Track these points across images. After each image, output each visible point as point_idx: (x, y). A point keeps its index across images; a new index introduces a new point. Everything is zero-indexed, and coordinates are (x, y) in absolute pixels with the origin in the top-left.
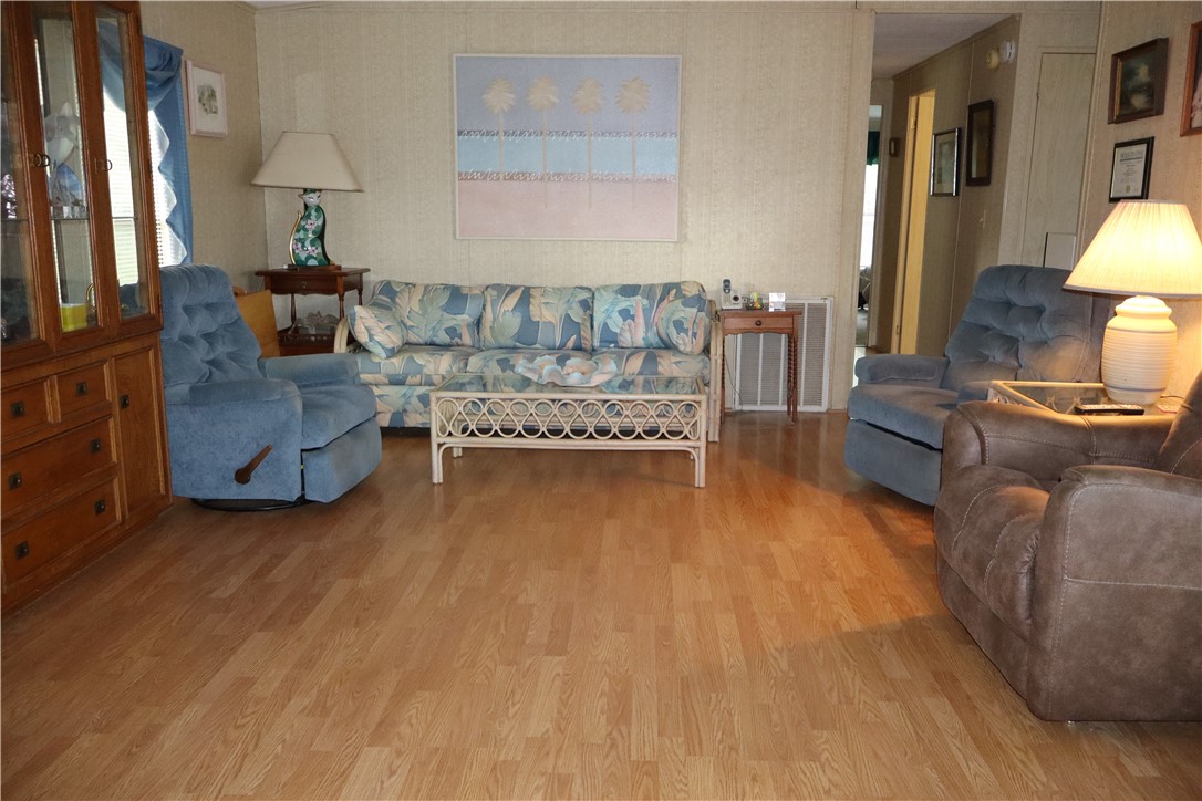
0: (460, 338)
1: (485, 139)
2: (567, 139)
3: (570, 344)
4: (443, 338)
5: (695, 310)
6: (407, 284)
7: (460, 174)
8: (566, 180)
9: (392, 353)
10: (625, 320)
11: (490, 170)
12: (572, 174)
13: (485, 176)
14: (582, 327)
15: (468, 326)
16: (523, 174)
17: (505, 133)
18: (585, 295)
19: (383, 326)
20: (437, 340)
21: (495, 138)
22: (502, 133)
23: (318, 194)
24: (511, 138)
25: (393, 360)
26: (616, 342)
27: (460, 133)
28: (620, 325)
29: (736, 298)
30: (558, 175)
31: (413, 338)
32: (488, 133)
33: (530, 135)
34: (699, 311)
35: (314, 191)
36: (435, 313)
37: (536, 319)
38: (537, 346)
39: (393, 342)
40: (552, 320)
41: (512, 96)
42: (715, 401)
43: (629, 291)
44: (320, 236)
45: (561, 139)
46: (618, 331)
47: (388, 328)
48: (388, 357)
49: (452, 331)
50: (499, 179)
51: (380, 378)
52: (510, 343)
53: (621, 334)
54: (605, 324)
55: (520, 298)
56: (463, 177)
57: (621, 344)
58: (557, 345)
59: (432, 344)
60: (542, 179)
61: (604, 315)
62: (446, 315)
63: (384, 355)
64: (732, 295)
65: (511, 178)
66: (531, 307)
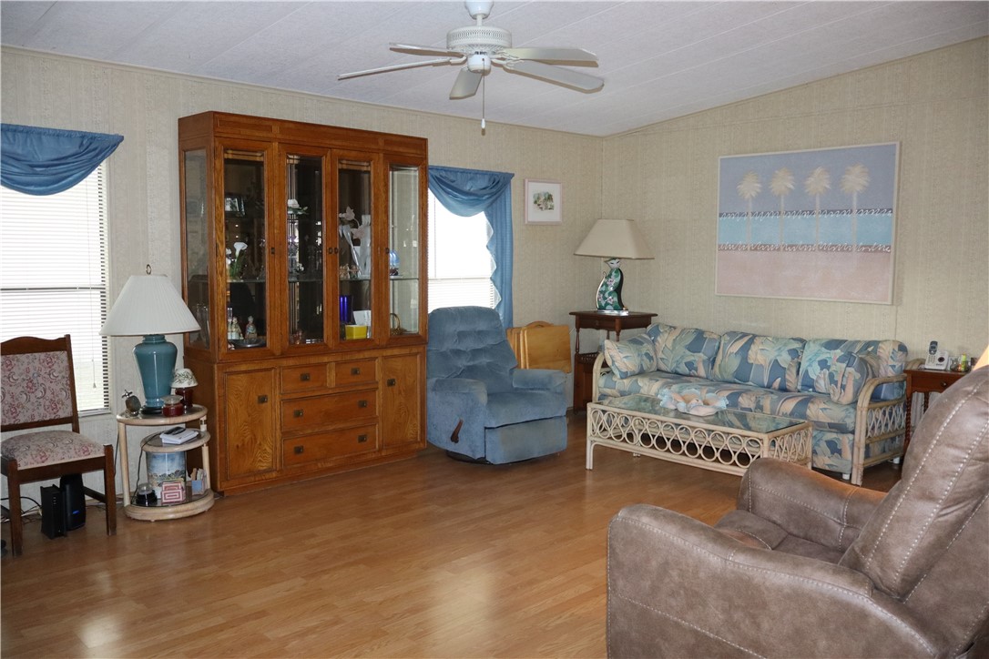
0: (696, 371)
1: (738, 219)
2: (799, 217)
3: (776, 384)
4: (683, 369)
5: (844, 365)
6: (671, 327)
7: (720, 246)
8: (797, 250)
9: (625, 376)
10: (822, 369)
11: (740, 243)
12: (802, 245)
13: (737, 248)
14: (788, 372)
15: (704, 361)
16: (765, 245)
17: (753, 214)
18: (796, 345)
19: (622, 355)
20: (679, 371)
21: (745, 218)
22: (750, 214)
23: (617, 260)
24: (757, 218)
25: (625, 381)
26: (813, 387)
27: (721, 215)
28: (817, 374)
29: (941, 360)
30: (791, 246)
31: (663, 367)
32: (741, 215)
33: (771, 215)
34: (847, 366)
35: (614, 259)
36: (681, 350)
37: (751, 361)
38: (750, 383)
39: (627, 368)
40: (763, 363)
41: (759, 185)
42: (859, 449)
43: (833, 344)
44: (618, 289)
45: (794, 217)
46: (815, 378)
47: (625, 357)
48: (622, 378)
49: (690, 365)
50: (747, 249)
51: (614, 392)
52: (730, 378)
53: (817, 381)
54: (807, 371)
55: (746, 343)
56: (722, 248)
57: (817, 389)
58: (766, 384)
59: (677, 373)
60: (779, 249)
61: (808, 364)
62: (688, 352)
63: (619, 376)
64: (938, 355)
65: (756, 249)
66: (750, 352)
